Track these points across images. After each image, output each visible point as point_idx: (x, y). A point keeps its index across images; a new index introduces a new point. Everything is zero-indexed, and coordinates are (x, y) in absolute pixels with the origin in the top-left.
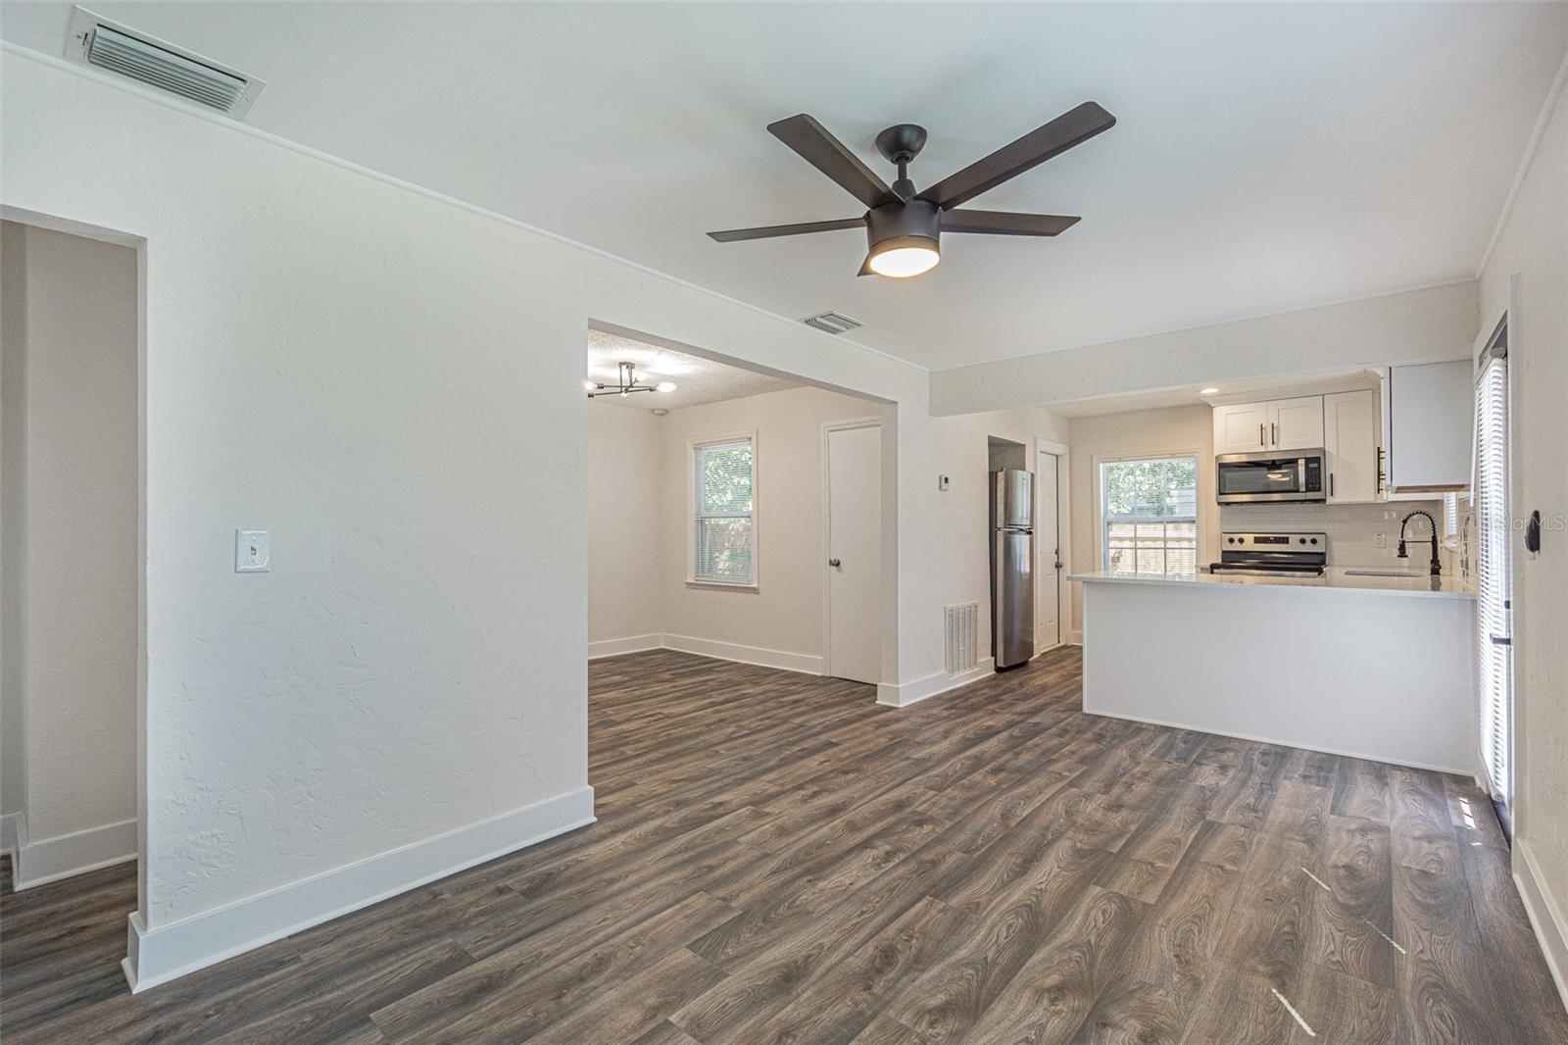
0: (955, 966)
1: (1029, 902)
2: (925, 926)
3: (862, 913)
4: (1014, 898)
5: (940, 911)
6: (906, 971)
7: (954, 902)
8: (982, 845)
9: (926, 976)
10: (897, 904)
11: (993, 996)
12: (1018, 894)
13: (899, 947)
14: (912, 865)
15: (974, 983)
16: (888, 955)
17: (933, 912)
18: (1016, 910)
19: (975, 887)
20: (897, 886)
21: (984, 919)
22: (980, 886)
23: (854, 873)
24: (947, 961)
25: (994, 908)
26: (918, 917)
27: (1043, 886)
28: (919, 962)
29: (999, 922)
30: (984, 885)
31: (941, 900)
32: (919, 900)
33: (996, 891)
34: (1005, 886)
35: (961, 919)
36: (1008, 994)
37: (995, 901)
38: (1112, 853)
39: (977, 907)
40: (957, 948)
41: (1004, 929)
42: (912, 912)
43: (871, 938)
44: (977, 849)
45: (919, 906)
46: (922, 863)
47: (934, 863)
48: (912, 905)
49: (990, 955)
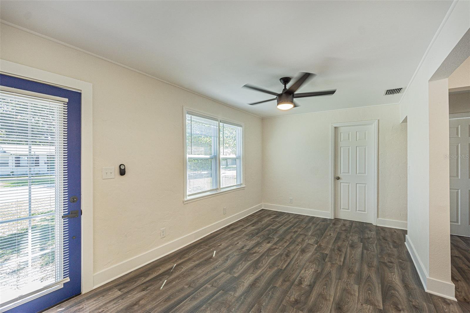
0: (273, 255)
1: (256, 270)
2: (282, 262)
3: (298, 263)
4: (260, 271)
5: (279, 266)
6: (282, 254)
7: (276, 268)
8: (269, 291)
9: (278, 253)
10: (290, 266)
11: (266, 252)
12: (259, 272)
13: (286, 257)
14: (291, 279)
15: (270, 253)
16: (287, 255)
17: (281, 265)
18: (260, 267)
19: (271, 273)
20: (293, 271)
21: (268, 264)
22: (270, 274)
23: (307, 275)
24: (275, 256)
25: (266, 267)
26: (284, 264)
27: (251, 275)
28: (281, 255)
29: (265, 264)
30: (268, 274)
31: (279, 269)
32: (285, 268)
33: (265, 273)
34: (262, 275)
35: (273, 264)
36: (264, 252)
37: (265, 269)
38: (222, 290)
39: (270, 267)
40: (273, 258)
41: (263, 263)
42: (286, 265)
43: (292, 259)
44: (271, 289)
45: (284, 267)
46: (288, 280)
47: (284, 281)
48: (287, 266)
49: (267, 257)
